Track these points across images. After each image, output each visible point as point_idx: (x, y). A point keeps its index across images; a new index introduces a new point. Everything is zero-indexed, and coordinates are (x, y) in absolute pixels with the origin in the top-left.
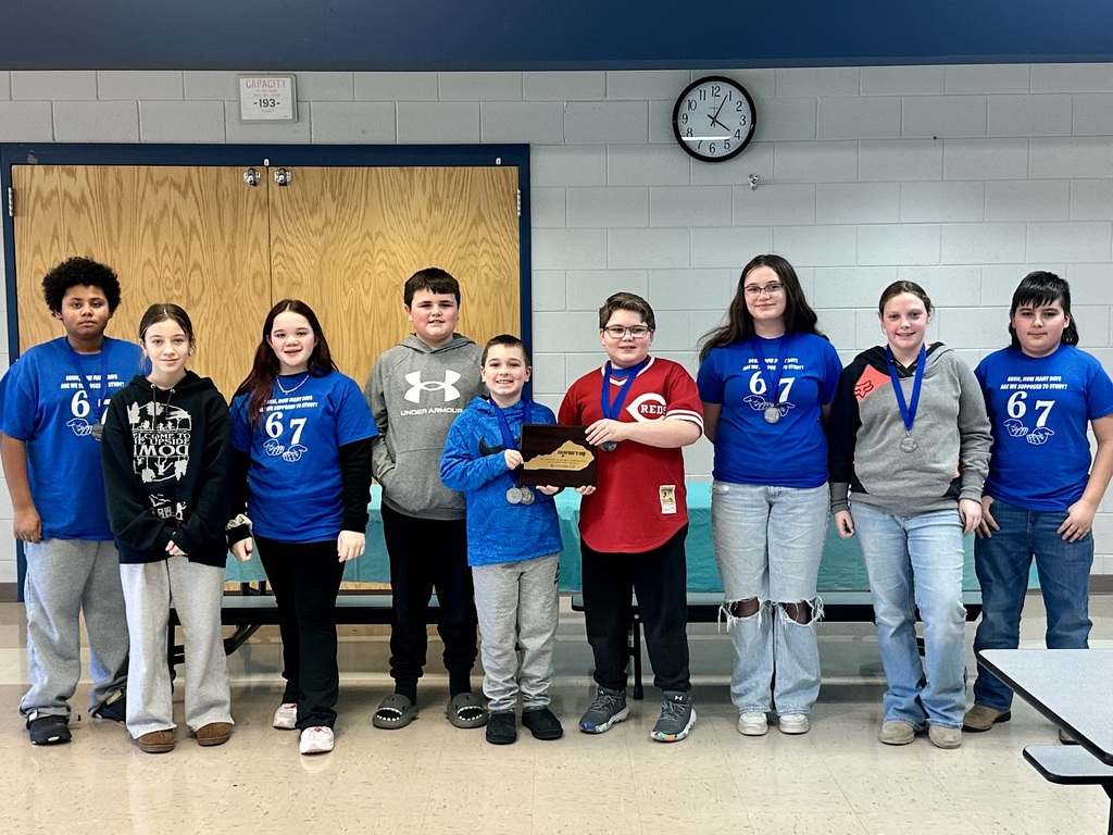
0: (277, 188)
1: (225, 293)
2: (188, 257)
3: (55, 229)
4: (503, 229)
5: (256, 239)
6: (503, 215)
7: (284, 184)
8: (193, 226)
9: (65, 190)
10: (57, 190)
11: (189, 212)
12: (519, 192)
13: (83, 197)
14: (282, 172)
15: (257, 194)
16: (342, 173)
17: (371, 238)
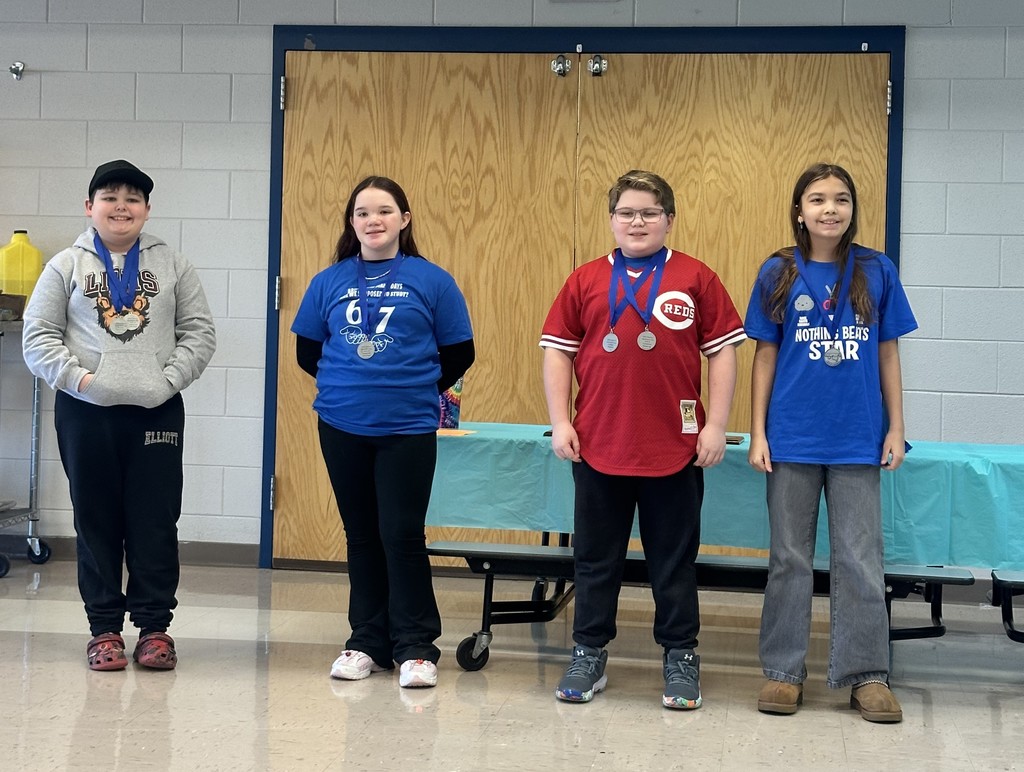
0: (590, 79)
1: (521, 204)
2: (480, 159)
3: (331, 126)
4: (867, 131)
5: (562, 139)
6: (868, 114)
7: (597, 74)
8: (488, 123)
9: (344, 82)
10: (335, 80)
11: (484, 106)
12: (889, 83)
13: (364, 89)
14: (598, 59)
15: (565, 85)
16: (669, 62)
17: (700, 139)
